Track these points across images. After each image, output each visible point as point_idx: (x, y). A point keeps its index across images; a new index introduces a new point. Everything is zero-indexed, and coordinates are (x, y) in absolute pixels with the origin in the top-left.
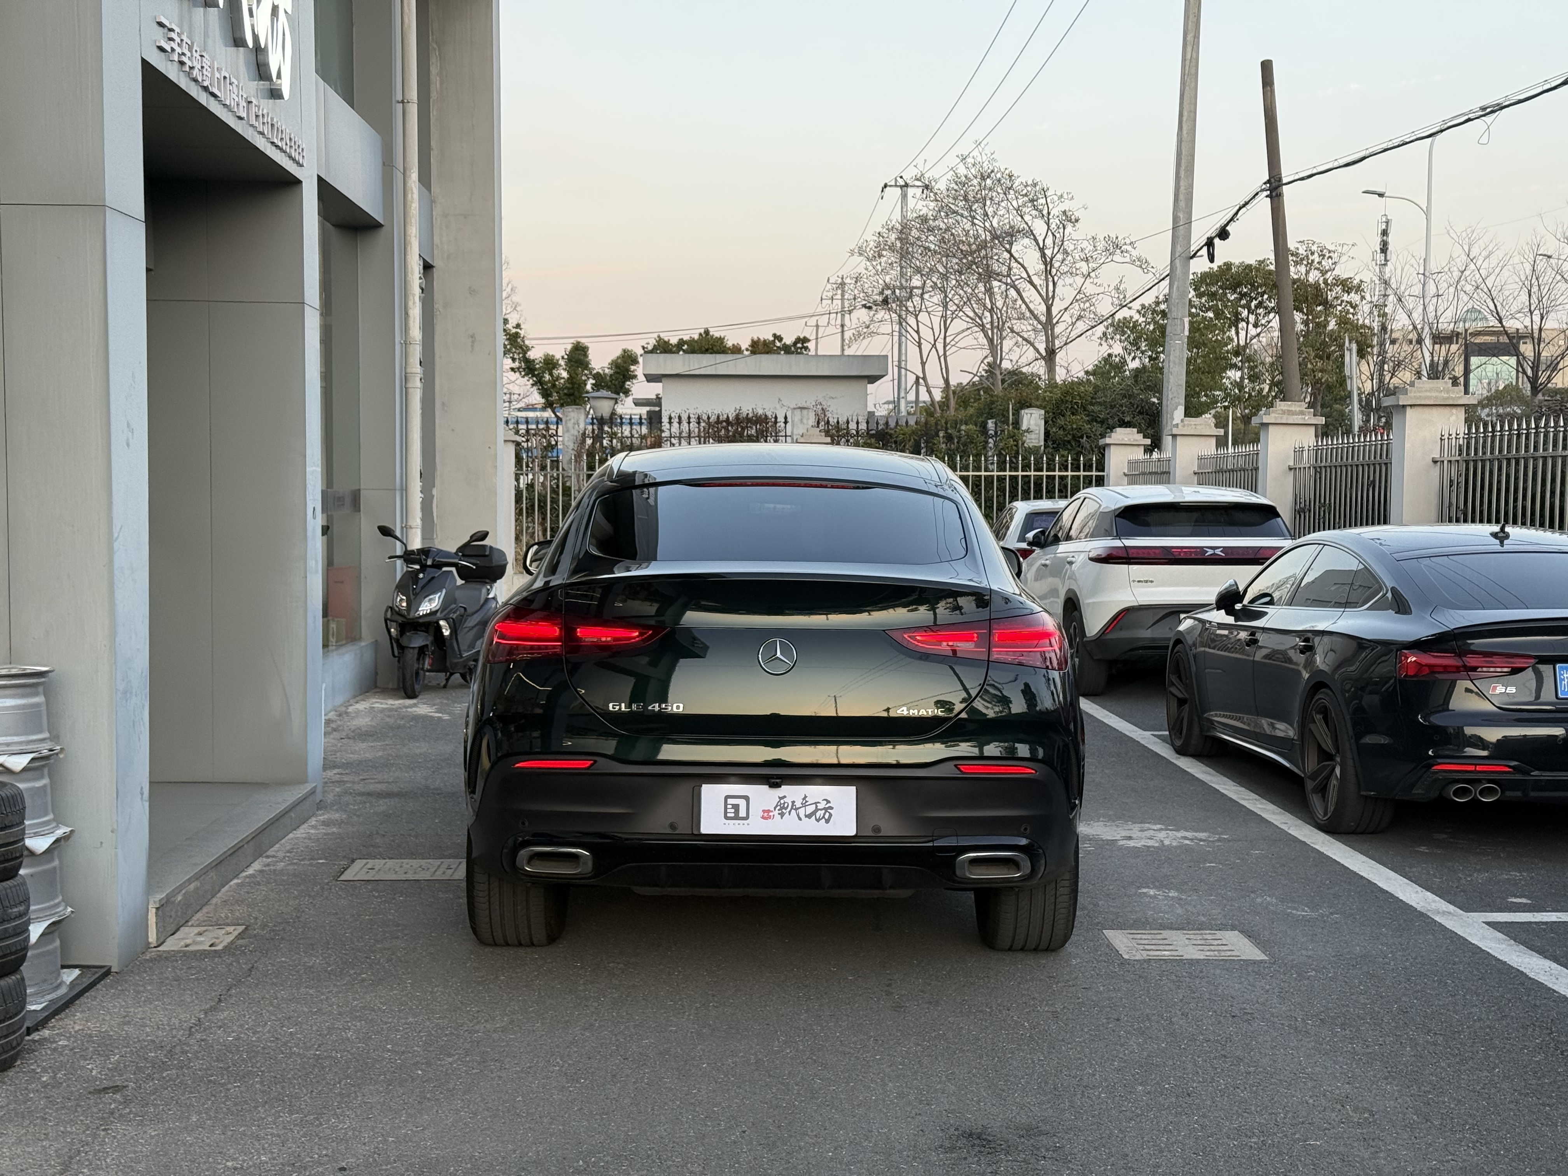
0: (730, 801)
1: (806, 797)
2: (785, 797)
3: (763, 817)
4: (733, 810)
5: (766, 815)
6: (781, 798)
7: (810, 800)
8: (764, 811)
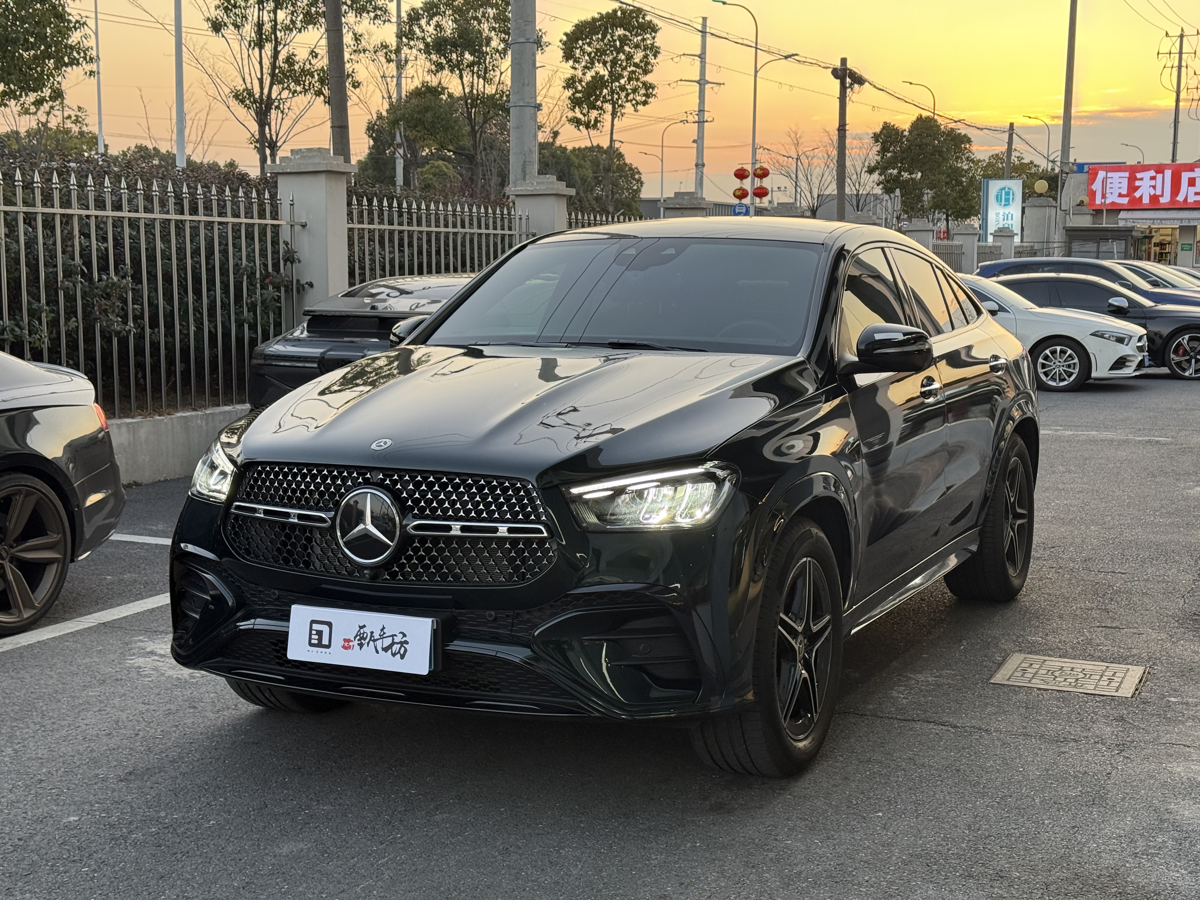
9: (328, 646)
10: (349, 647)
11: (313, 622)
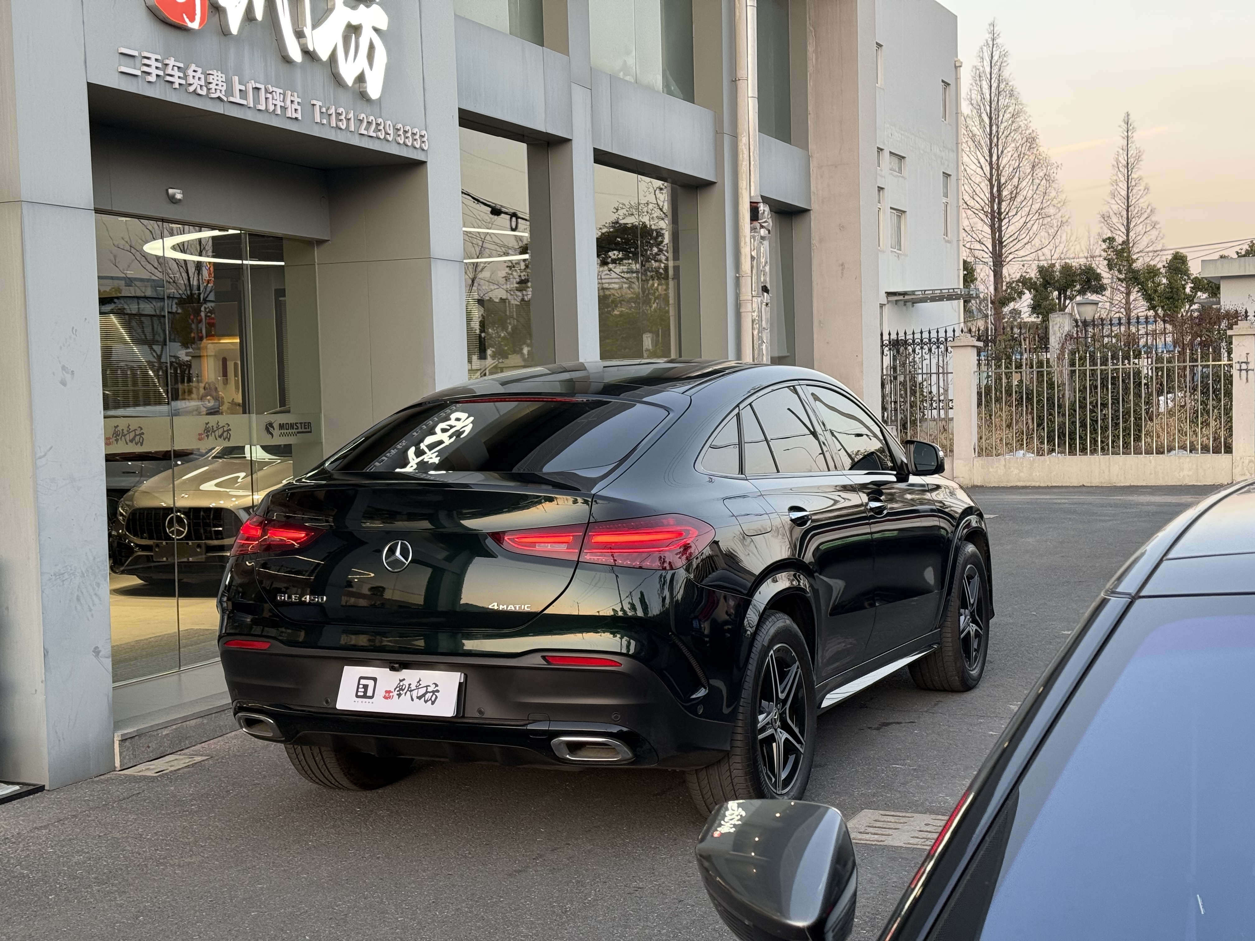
0: (363, 682)
1: (420, 680)
2: (404, 680)
3: (385, 697)
4: (363, 690)
5: (388, 695)
6: (401, 681)
7: (423, 684)
8: (387, 692)
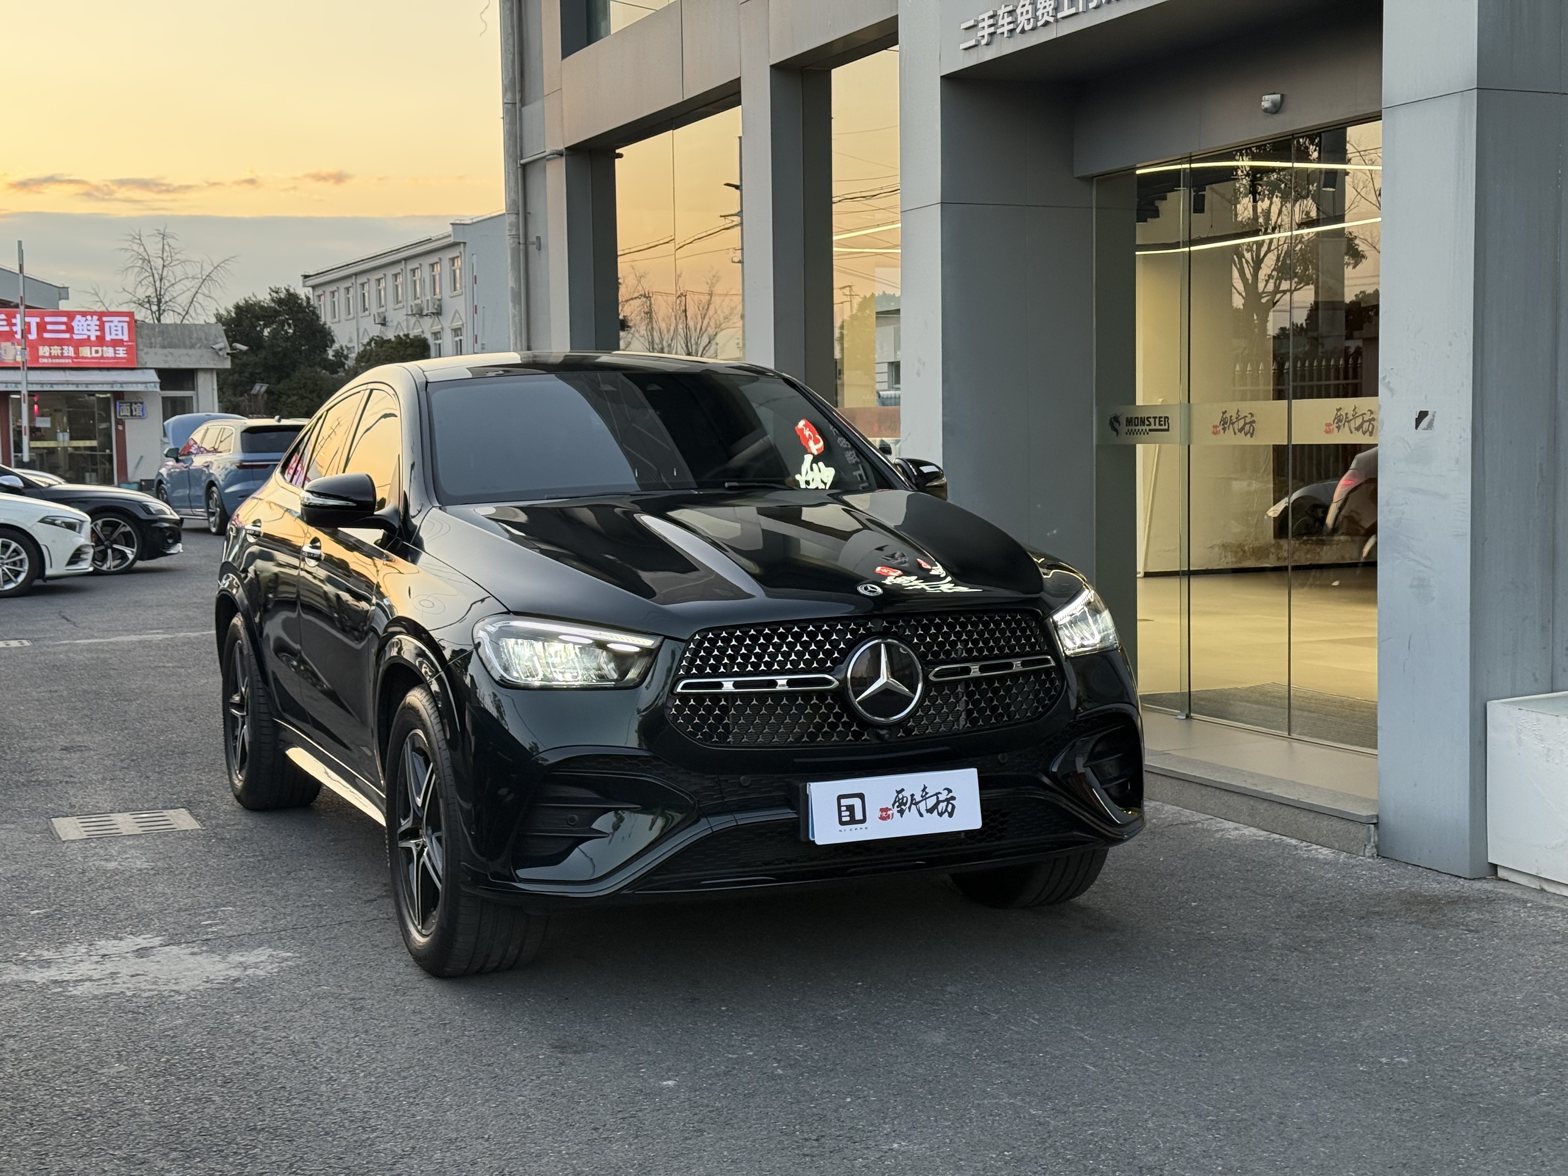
9: (863, 821)
10: (888, 817)
11: (840, 797)
